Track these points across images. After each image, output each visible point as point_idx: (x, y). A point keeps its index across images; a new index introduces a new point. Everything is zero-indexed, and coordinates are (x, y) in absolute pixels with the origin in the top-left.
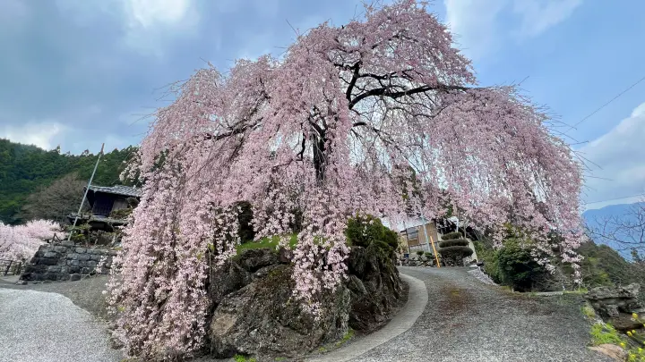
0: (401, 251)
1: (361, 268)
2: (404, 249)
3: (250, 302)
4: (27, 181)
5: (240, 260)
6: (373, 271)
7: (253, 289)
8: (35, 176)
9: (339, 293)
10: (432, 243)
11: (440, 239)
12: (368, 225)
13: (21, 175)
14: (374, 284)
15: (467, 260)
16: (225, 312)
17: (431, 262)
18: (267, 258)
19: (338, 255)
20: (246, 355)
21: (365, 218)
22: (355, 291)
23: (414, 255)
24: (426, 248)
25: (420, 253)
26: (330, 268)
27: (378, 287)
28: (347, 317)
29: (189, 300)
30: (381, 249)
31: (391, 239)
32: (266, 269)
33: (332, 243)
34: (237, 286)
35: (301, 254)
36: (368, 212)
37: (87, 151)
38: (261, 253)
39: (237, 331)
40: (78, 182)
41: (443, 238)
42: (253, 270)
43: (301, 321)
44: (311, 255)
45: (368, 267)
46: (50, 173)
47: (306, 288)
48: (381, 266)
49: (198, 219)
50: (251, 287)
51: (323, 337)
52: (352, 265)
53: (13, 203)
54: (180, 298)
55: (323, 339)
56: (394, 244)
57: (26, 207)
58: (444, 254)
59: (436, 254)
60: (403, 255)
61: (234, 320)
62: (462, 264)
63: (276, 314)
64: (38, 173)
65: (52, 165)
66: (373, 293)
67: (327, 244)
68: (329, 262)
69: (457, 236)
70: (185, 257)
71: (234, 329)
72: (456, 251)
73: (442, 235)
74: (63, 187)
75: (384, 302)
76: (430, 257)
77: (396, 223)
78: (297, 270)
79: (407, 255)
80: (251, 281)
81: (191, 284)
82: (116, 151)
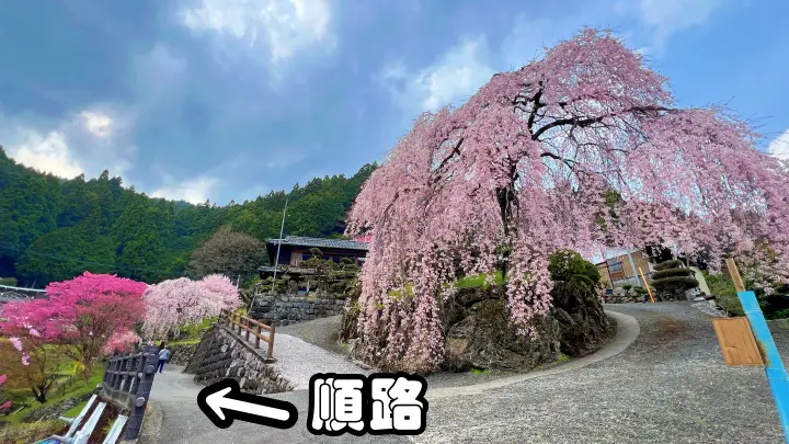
0: (603, 286)
1: (566, 301)
2: (606, 284)
3: (475, 330)
4: (187, 237)
5: (458, 296)
6: (578, 303)
7: (473, 321)
8: (192, 232)
9: (549, 322)
10: (642, 275)
11: (652, 270)
12: (570, 260)
13: (181, 233)
14: (580, 316)
15: (693, 292)
16: (456, 338)
17: (643, 298)
18: (479, 294)
19: (544, 287)
20: (481, 369)
21: (567, 253)
22: (563, 321)
23: (619, 290)
24: (634, 281)
25: (627, 288)
26: (539, 297)
27: (584, 319)
28: (558, 344)
29: (428, 327)
30: (583, 283)
31: (592, 273)
32: (480, 303)
33: (539, 278)
34: (459, 318)
35: (514, 288)
36: (569, 248)
37: (233, 201)
38: (473, 291)
39: (469, 351)
40: (233, 234)
41: (655, 268)
42: (469, 305)
43: (520, 344)
44: (522, 288)
45: (573, 301)
46: (204, 228)
47: (521, 315)
48: (584, 299)
49: (423, 264)
50: (471, 318)
51: (541, 358)
52: (558, 298)
53: (179, 259)
54: (422, 326)
55: (541, 360)
56: (596, 278)
57: (191, 263)
58: (659, 287)
59: (648, 287)
60: (604, 291)
61: (465, 344)
62: (685, 298)
63: (498, 339)
64: (194, 228)
65: (206, 220)
66: (581, 324)
67: (535, 278)
68: (538, 293)
69: (675, 265)
70: (419, 295)
71: (467, 351)
72: (675, 283)
73: (655, 264)
74: (221, 241)
75: (592, 333)
76: (640, 291)
77: (595, 255)
78: (512, 301)
79: (610, 291)
80: (468, 314)
81: (429, 315)
82: (259, 198)
